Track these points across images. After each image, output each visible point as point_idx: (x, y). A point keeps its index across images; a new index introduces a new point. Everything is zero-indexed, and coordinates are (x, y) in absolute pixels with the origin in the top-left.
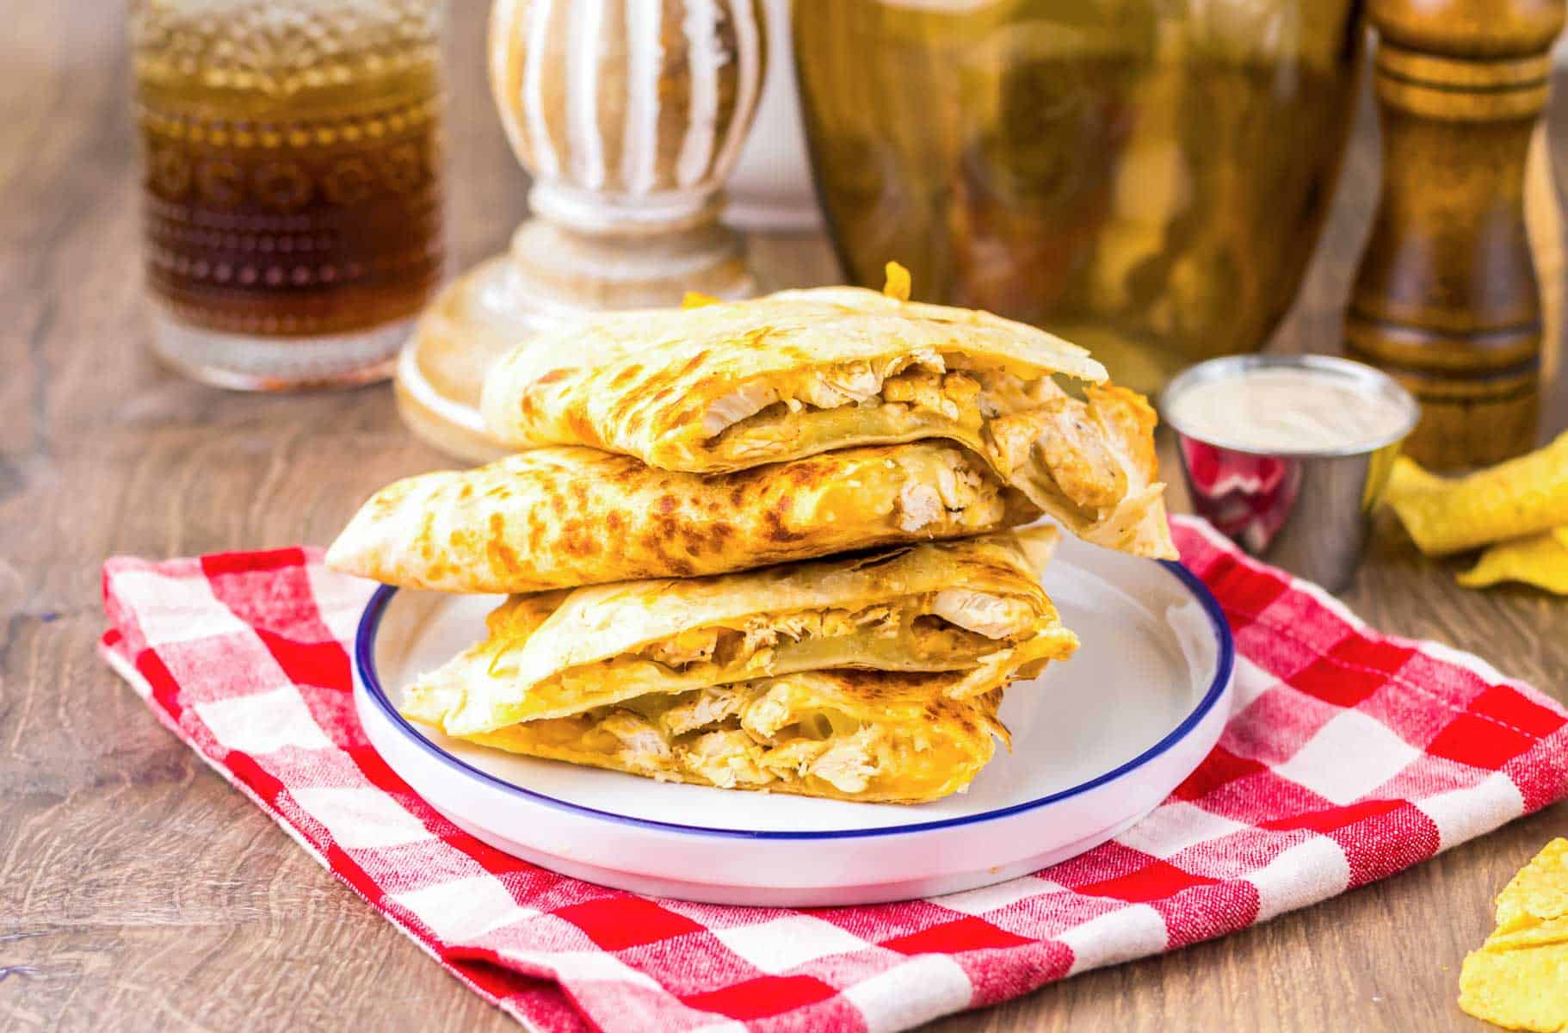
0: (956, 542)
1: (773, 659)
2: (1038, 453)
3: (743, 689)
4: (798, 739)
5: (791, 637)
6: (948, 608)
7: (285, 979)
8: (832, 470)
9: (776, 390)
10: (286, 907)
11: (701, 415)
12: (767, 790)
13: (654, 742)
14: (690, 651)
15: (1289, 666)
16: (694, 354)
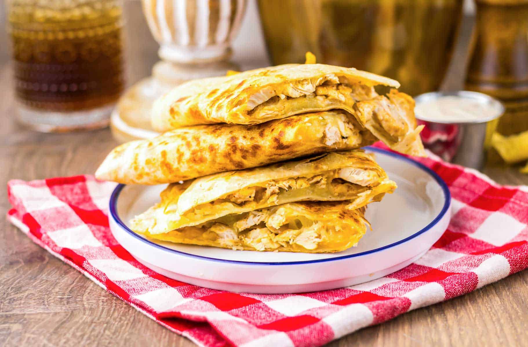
0: (345, 151)
1: (278, 198)
2: (375, 116)
3: (266, 211)
4: (289, 230)
5: (285, 189)
6: (346, 175)
7: (93, 330)
8: (299, 120)
9: (275, 91)
10: (91, 304)
11: (247, 101)
12: (277, 251)
13: (232, 235)
14: (246, 196)
15: (468, 199)
16: (240, 81)
